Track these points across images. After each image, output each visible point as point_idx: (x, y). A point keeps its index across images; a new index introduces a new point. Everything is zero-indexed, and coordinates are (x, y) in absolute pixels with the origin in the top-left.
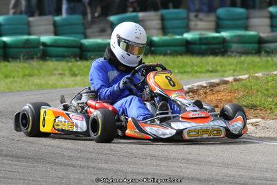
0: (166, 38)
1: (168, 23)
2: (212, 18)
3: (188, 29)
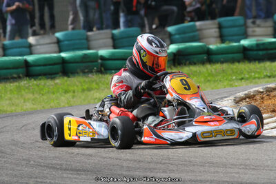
0: (223, 45)
1: (225, 31)
3: (246, 36)
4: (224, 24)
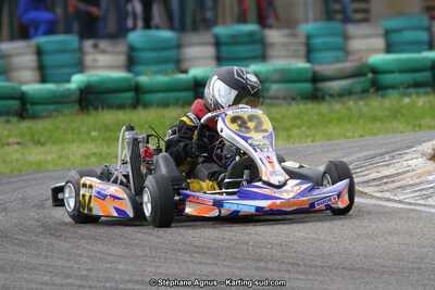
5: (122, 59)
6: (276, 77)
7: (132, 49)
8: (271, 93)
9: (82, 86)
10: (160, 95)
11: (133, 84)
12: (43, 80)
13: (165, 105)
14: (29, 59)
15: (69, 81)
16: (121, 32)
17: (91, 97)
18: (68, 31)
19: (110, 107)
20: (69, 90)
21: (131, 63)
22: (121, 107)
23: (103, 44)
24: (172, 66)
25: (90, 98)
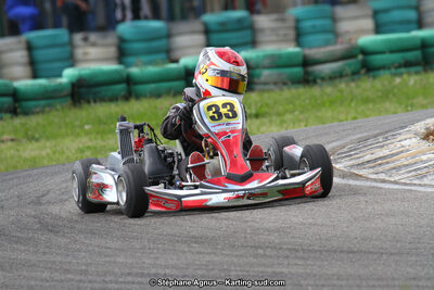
2: (111, 39)
4: (36, 43)
5: (112, 51)
6: (266, 62)
7: (122, 41)
8: (263, 79)
9: (74, 80)
10: (153, 86)
11: (125, 75)
12: (35, 76)
13: (158, 95)
14: (20, 55)
15: (60, 76)
16: (110, 24)
17: (83, 90)
18: (57, 25)
19: (103, 100)
20: (60, 84)
21: (122, 55)
22: (113, 99)
23: (93, 37)
24: (163, 56)
25: (81, 92)
